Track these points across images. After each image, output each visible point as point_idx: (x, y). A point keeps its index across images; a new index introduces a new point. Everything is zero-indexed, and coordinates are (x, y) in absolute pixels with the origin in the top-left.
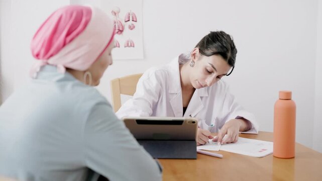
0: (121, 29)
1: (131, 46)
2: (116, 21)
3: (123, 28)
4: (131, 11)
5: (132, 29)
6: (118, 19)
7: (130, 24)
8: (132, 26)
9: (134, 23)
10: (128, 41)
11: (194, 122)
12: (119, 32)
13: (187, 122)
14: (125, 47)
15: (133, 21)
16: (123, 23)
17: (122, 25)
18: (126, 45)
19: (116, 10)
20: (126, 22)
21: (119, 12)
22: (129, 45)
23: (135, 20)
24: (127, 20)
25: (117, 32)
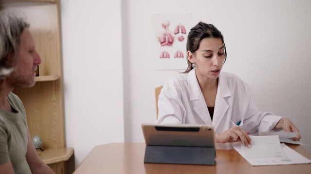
0: (171, 41)
1: (180, 57)
2: (166, 34)
3: (173, 40)
4: (180, 24)
5: (181, 41)
6: (168, 32)
7: (180, 36)
8: (181, 38)
9: (183, 35)
10: (178, 53)
11: (210, 129)
12: (169, 44)
13: (203, 129)
14: (175, 57)
15: (182, 33)
16: (173, 35)
17: (171, 37)
18: (176, 56)
19: (166, 24)
20: (175, 34)
21: (168, 25)
22: (179, 55)
23: (184, 32)
24: (176, 32)
25: (167, 44)
